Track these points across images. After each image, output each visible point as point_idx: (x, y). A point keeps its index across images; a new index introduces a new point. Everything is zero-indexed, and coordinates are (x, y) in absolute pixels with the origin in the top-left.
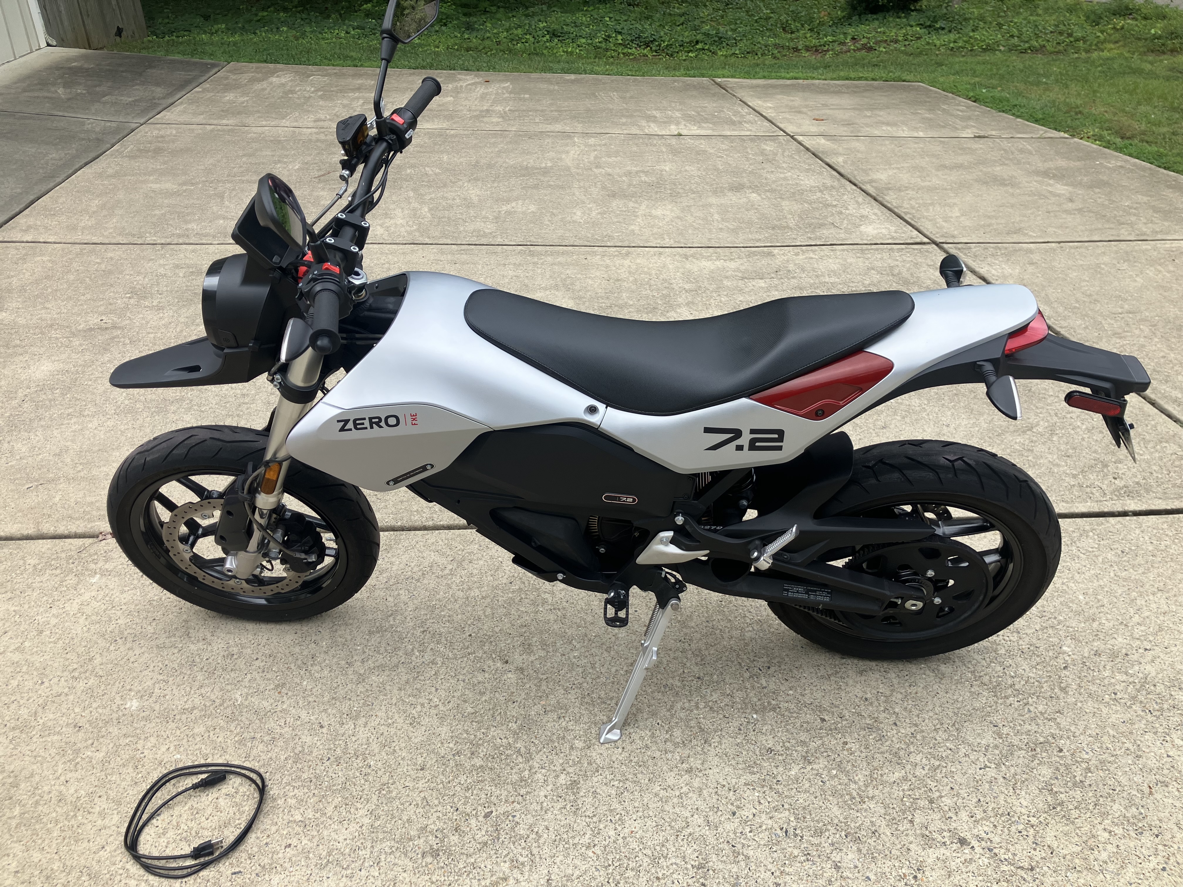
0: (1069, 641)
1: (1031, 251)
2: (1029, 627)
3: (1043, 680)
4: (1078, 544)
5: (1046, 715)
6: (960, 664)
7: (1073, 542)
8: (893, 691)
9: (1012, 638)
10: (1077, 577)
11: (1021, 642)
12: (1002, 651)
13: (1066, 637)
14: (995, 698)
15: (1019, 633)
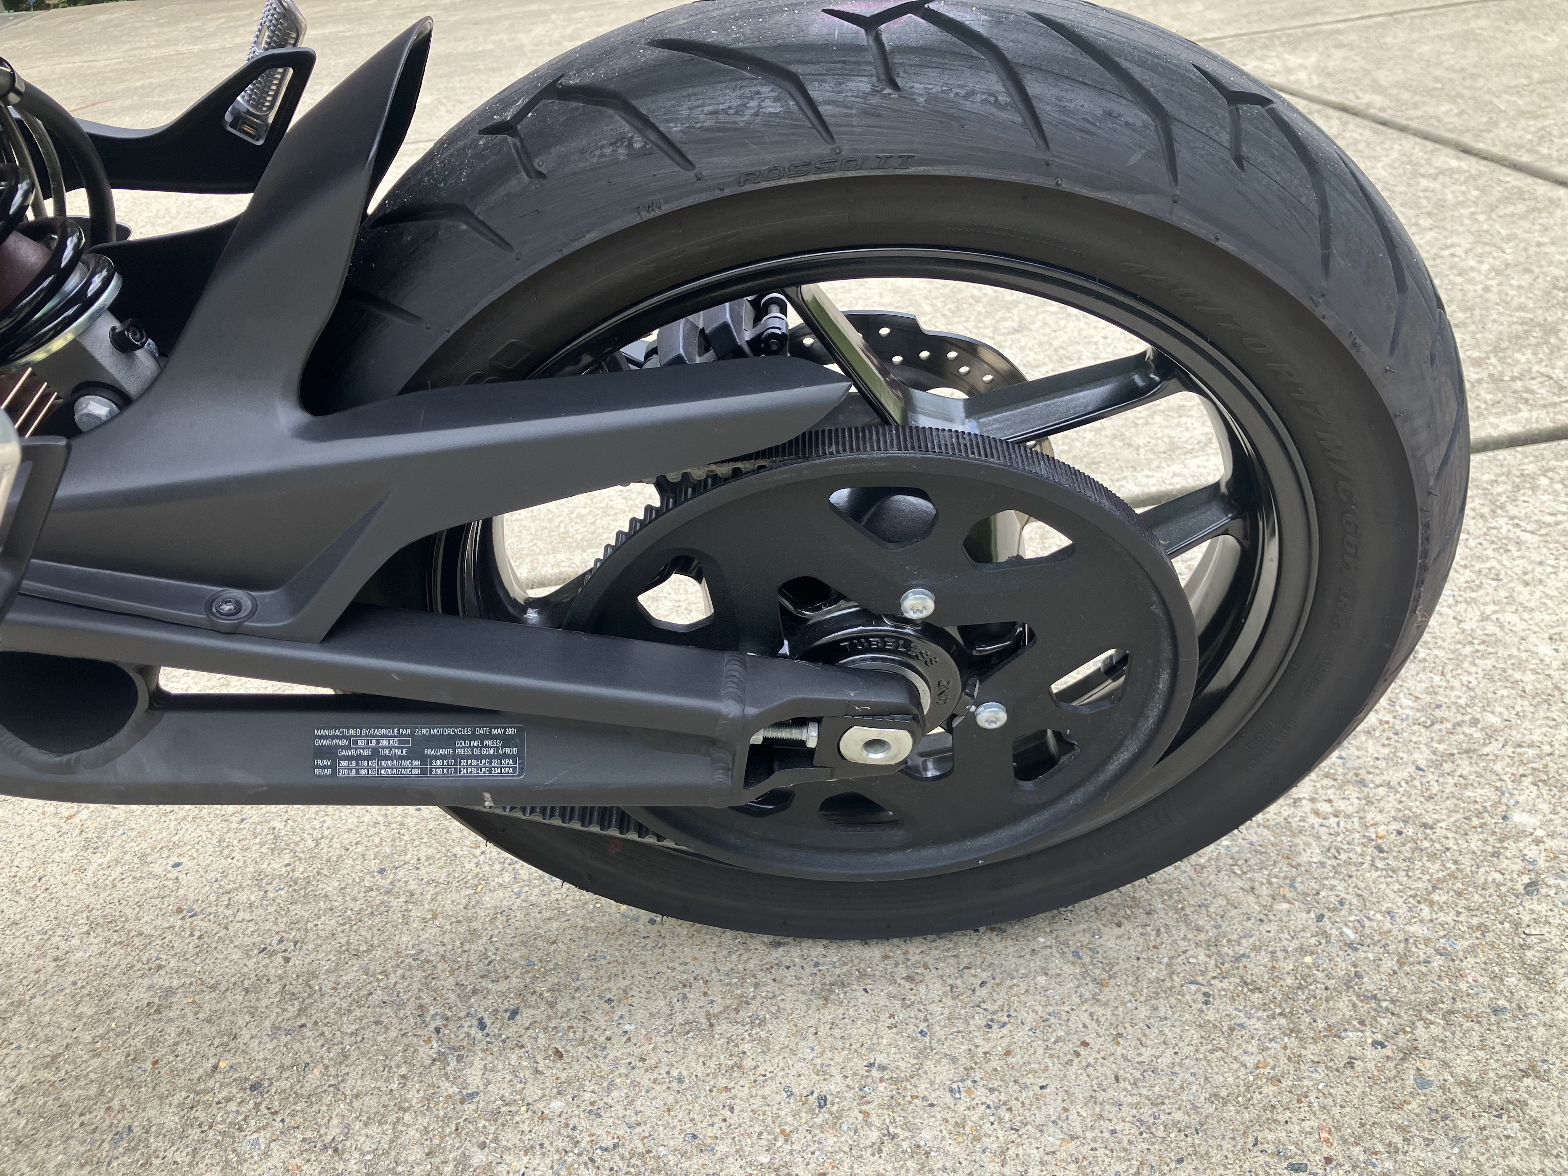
0: (1529, 792)
1: (1338, 32)
2: (1393, 760)
3: (1462, 945)
4: (1512, 510)
5: (1485, 1094)
6: (1170, 918)
7: (1497, 507)
8: (922, 1054)
9: (1342, 805)
10: (1523, 594)
11: (1372, 815)
12: (1313, 854)
13: (1518, 779)
14: (1292, 1042)
15: (1362, 783)
